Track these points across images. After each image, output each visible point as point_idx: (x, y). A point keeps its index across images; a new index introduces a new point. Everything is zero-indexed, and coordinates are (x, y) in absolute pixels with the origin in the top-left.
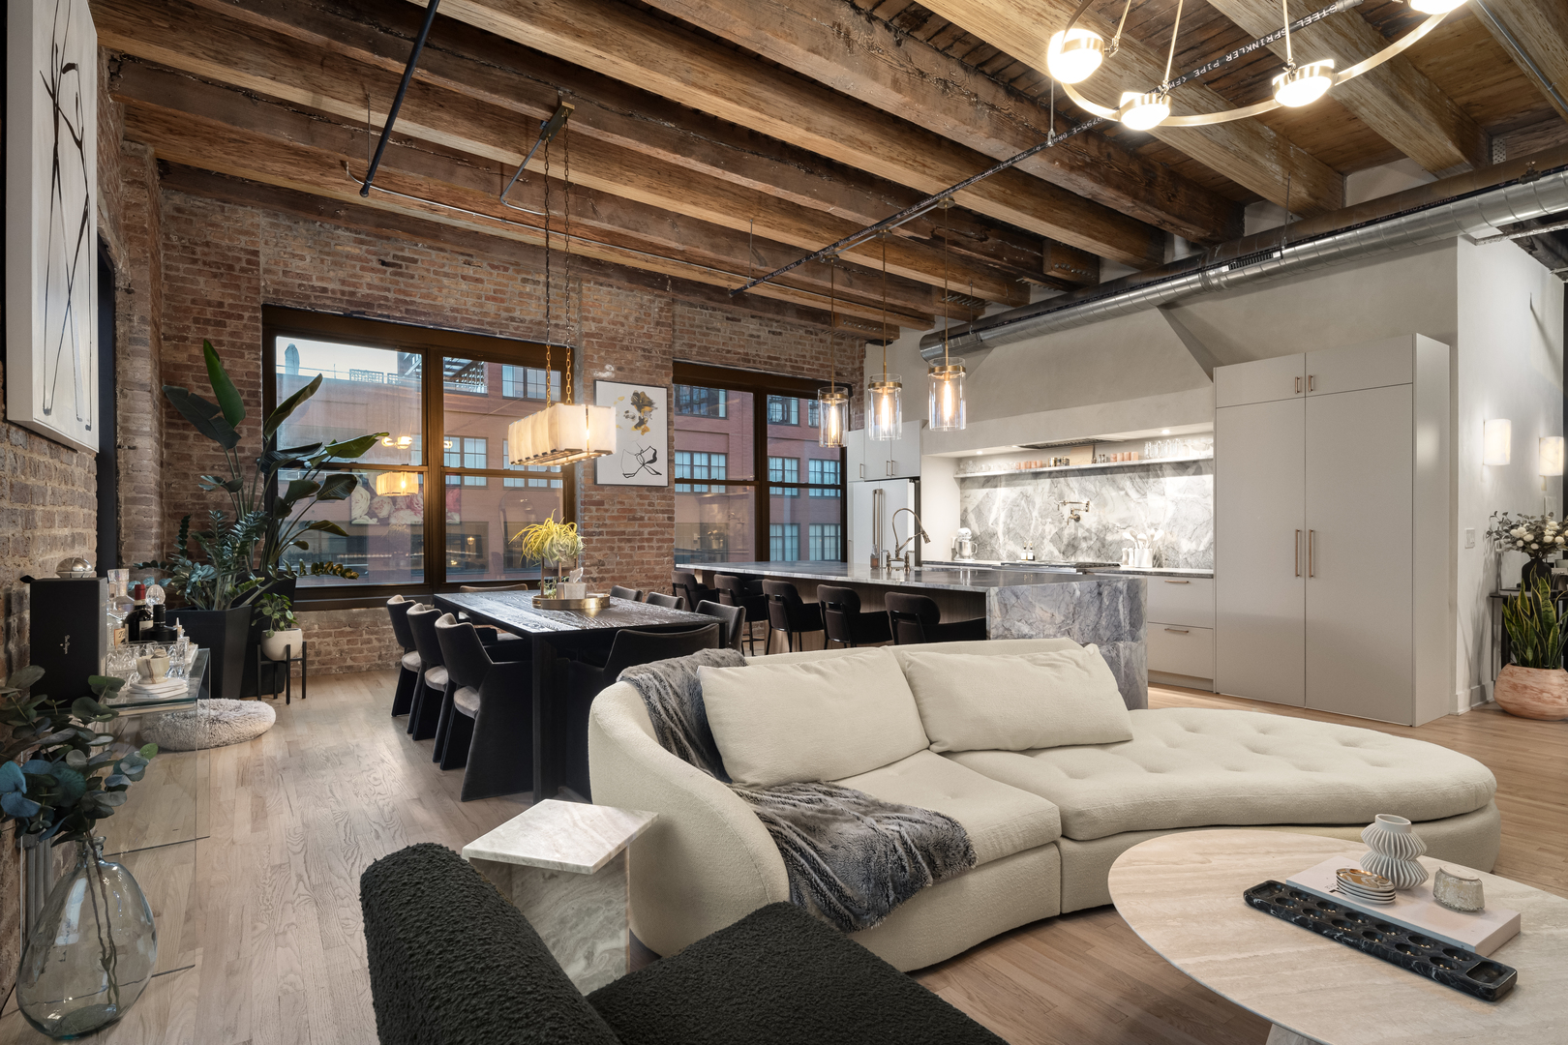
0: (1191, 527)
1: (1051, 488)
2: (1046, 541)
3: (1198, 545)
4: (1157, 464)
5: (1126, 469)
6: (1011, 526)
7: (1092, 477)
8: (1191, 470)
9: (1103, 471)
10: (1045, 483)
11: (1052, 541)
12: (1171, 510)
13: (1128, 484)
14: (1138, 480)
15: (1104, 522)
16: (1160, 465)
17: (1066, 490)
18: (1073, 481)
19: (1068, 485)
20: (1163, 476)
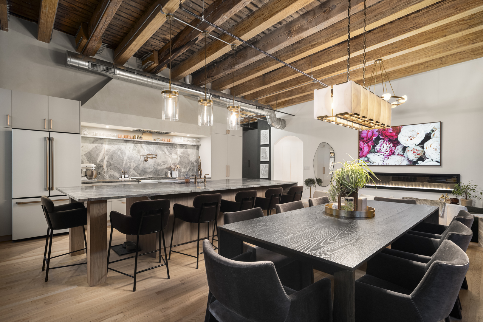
0: (184, 164)
1: (134, 148)
2: (131, 170)
3: (186, 170)
4: (175, 144)
5: (165, 144)
6: (111, 163)
7: (152, 146)
8: (185, 147)
9: (157, 144)
10: (131, 146)
11: (134, 169)
12: (179, 159)
13: (166, 150)
14: (169, 148)
15: (157, 162)
16: (176, 144)
17: (141, 149)
18: (144, 146)
19: (142, 147)
20: (177, 148)
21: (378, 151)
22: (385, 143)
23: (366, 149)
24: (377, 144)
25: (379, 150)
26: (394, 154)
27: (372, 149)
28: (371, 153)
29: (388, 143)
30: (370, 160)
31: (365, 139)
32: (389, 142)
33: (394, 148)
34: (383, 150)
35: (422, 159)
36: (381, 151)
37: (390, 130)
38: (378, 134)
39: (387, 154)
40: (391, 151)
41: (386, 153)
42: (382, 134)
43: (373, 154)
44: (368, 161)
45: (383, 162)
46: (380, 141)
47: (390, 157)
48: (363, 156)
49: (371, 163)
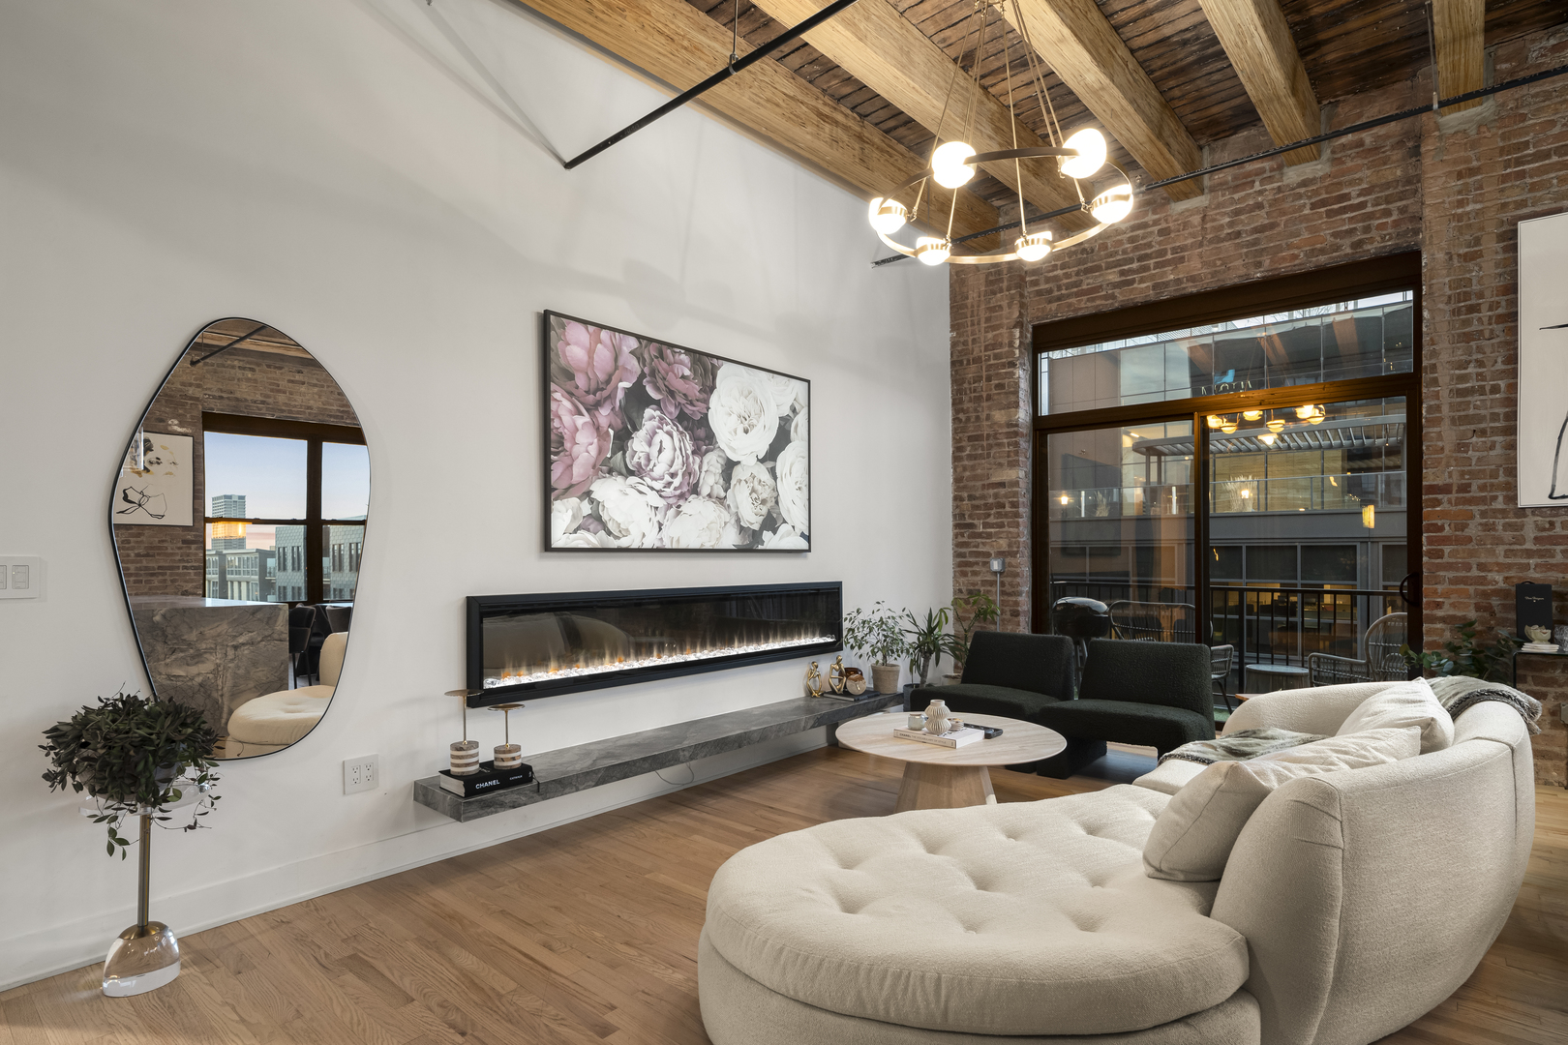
21: (639, 464)
22: (666, 428)
23: (584, 446)
24: (636, 429)
25: (643, 462)
26: (695, 490)
27: (614, 453)
28: (610, 472)
29: (678, 430)
30: (605, 518)
31: (581, 381)
32: (681, 429)
33: (698, 460)
34: (660, 468)
35: (771, 523)
36: (651, 466)
37: (682, 363)
38: (639, 372)
39: (672, 487)
40: (688, 473)
41: (669, 484)
42: (653, 373)
43: (620, 479)
44: (596, 520)
45: (660, 529)
46: (649, 412)
47: (686, 507)
48: (571, 486)
49: (609, 533)
